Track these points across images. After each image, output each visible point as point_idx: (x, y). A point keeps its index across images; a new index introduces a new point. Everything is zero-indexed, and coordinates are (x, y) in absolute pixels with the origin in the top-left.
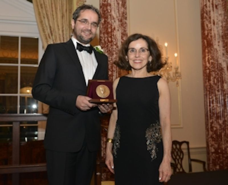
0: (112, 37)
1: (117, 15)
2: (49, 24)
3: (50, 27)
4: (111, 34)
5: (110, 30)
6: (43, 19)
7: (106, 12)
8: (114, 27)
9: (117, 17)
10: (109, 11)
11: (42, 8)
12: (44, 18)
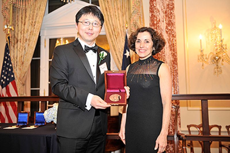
0: (157, 28)
1: (161, 7)
4: (156, 26)
5: (155, 23)
7: (153, 6)
8: (159, 19)
9: (162, 10)
10: (155, 5)
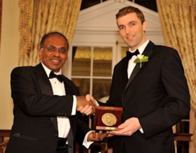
2: (176, 35)
3: (177, 38)
6: (169, 30)
11: (168, 17)
12: (171, 28)
